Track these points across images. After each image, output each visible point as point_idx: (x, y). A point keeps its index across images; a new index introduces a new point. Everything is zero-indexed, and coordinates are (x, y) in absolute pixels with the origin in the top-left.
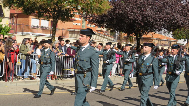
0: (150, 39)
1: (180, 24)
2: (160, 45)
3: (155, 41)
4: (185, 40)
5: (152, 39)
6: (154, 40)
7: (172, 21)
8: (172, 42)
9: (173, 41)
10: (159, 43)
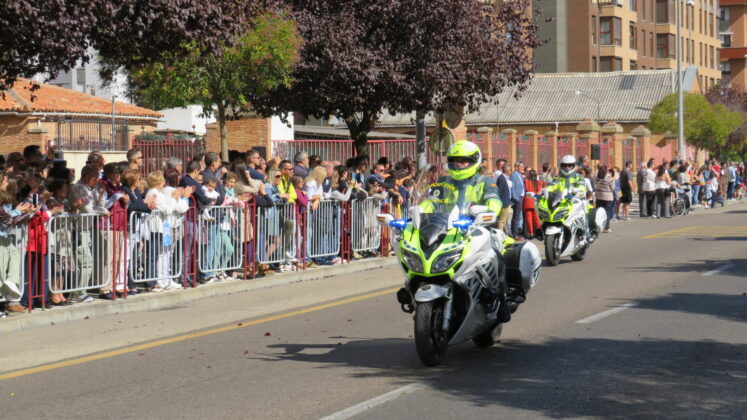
0: (14, 116)
1: (182, 25)
2: (70, 148)
3: (40, 125)
4: (207, 110)
5: (22, 119)
6: (36, 121)
7: (137, 9)
8: (130, 127)
9: (134, 122)
10: (65, 135)
